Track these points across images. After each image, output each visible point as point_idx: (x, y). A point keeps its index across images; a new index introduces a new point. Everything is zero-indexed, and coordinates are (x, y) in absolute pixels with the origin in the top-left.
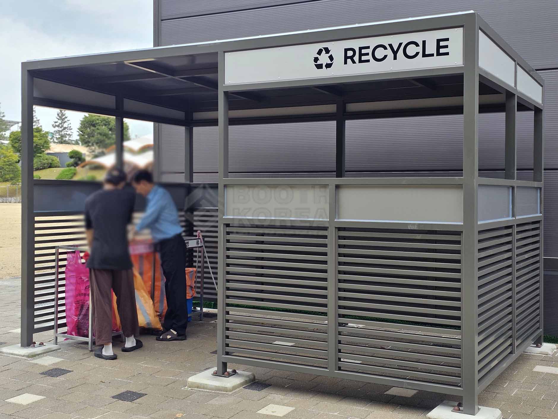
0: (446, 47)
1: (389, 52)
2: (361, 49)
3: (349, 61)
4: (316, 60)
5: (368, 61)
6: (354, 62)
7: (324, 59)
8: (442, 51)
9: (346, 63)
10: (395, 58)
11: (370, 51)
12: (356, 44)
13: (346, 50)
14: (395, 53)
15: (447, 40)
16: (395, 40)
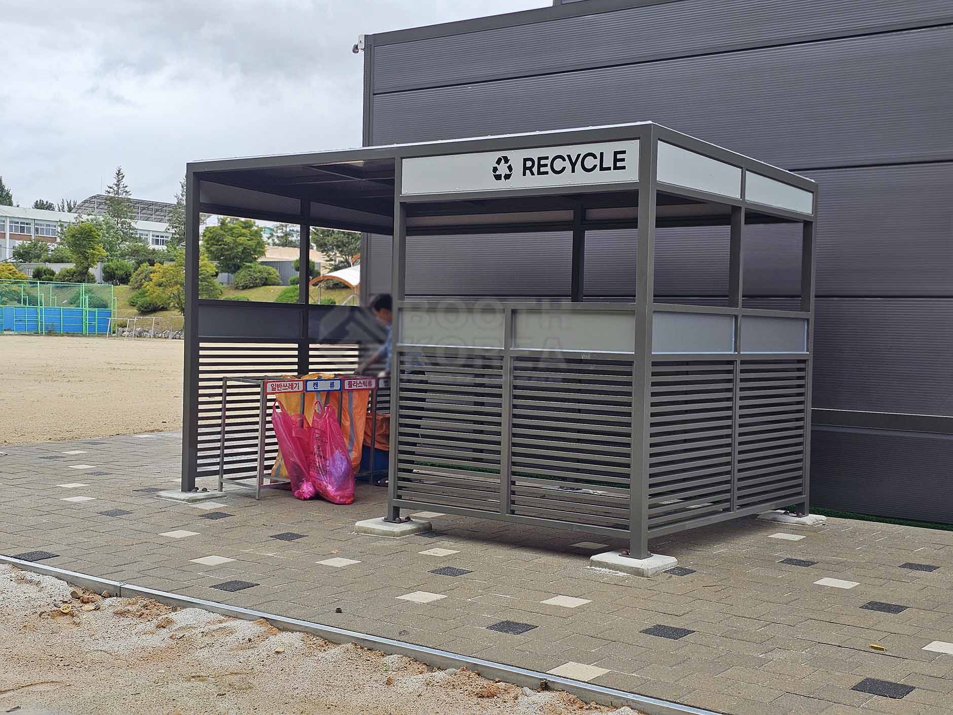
0: (623, 160)
1: (567, 164)
2: (540, 159)
3: (528, 171)
4: (495, 169)
5: (547, 173)
6: (533, 174)
7: (503, 169)
8: (619, 164)
9: (524, 174)
10: (573, 171)
11: (548, 162)
12: (535, 154)
13: (525, 160)
14: (573, 165)
15: (624, 152)
16: (574, 151)
